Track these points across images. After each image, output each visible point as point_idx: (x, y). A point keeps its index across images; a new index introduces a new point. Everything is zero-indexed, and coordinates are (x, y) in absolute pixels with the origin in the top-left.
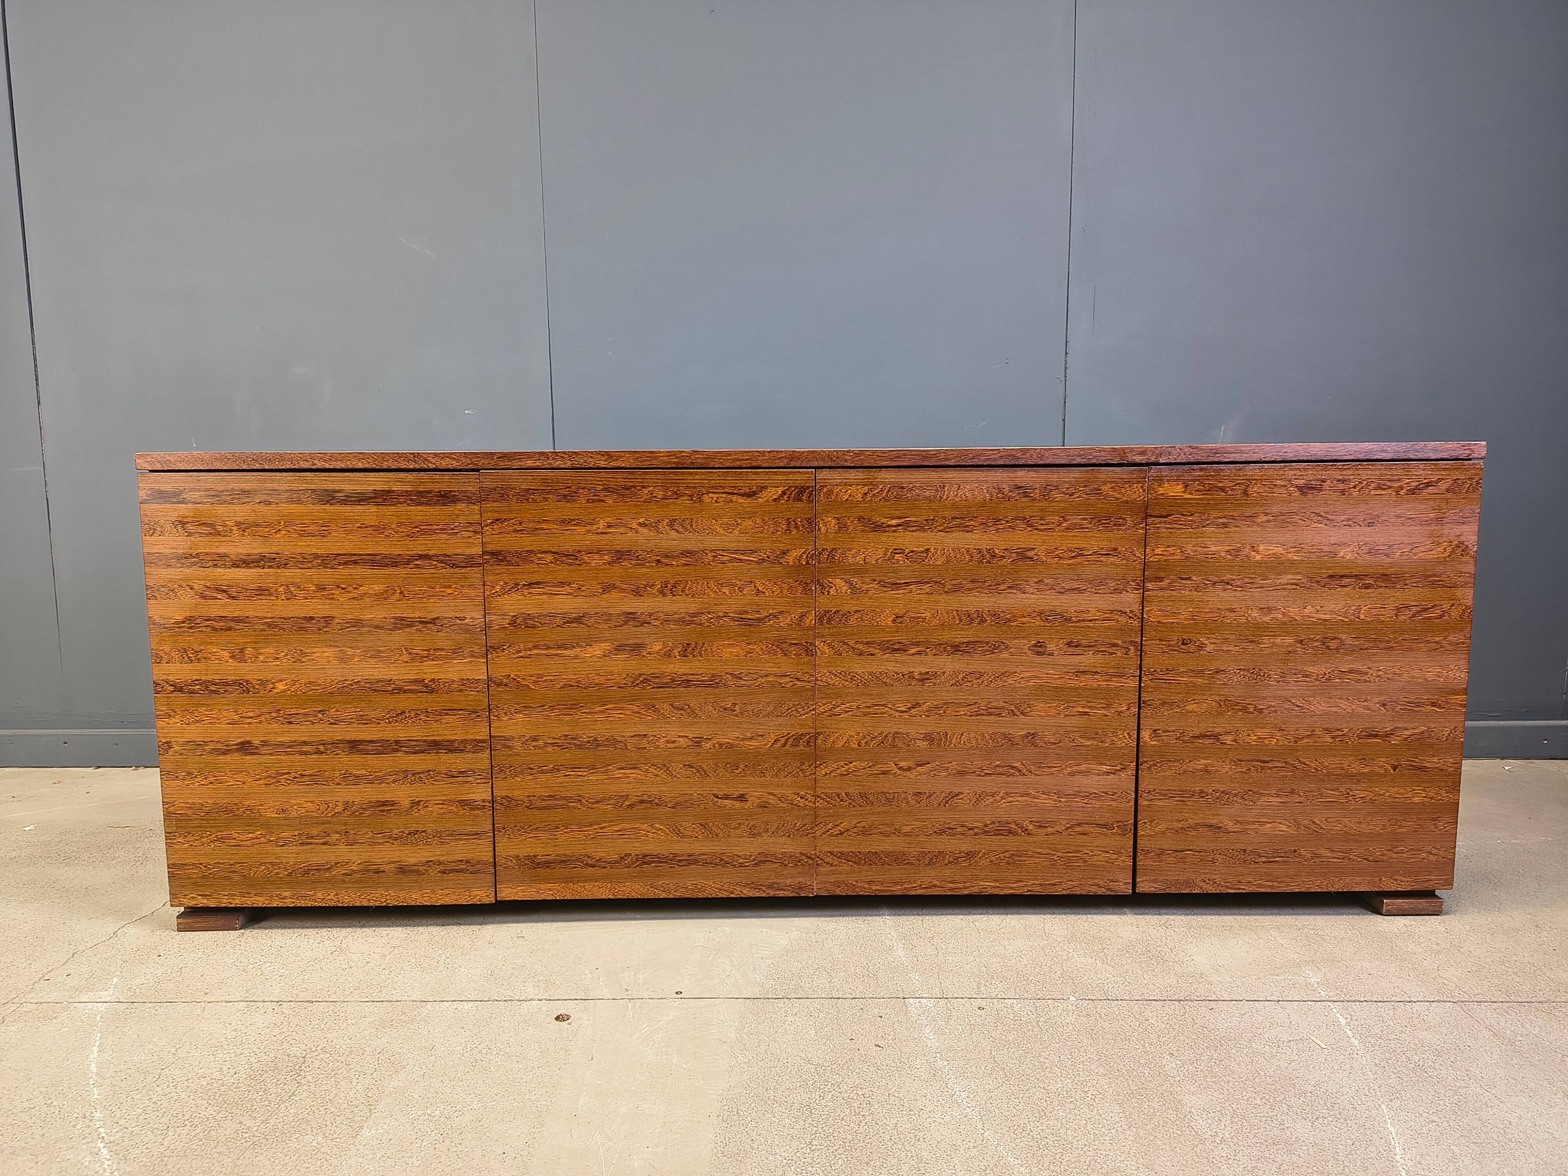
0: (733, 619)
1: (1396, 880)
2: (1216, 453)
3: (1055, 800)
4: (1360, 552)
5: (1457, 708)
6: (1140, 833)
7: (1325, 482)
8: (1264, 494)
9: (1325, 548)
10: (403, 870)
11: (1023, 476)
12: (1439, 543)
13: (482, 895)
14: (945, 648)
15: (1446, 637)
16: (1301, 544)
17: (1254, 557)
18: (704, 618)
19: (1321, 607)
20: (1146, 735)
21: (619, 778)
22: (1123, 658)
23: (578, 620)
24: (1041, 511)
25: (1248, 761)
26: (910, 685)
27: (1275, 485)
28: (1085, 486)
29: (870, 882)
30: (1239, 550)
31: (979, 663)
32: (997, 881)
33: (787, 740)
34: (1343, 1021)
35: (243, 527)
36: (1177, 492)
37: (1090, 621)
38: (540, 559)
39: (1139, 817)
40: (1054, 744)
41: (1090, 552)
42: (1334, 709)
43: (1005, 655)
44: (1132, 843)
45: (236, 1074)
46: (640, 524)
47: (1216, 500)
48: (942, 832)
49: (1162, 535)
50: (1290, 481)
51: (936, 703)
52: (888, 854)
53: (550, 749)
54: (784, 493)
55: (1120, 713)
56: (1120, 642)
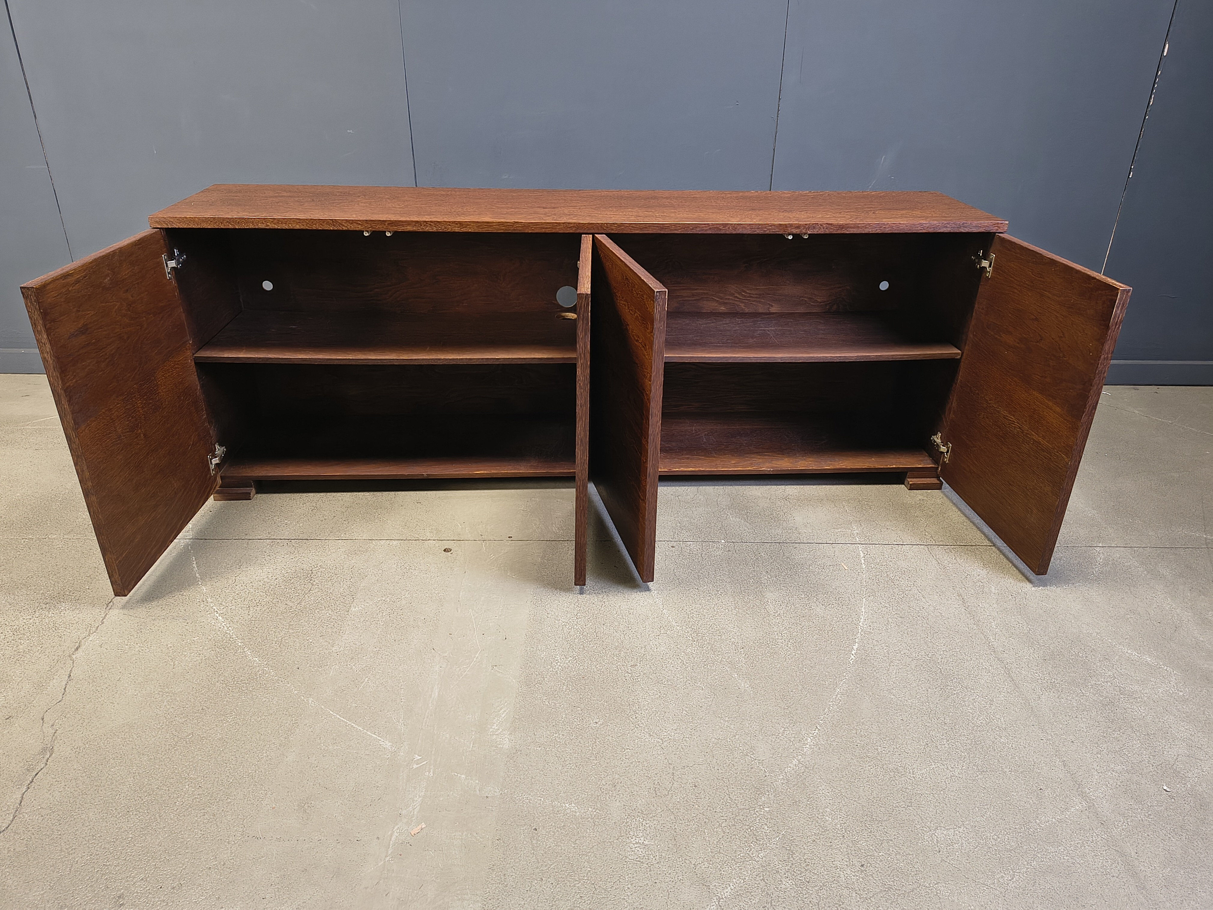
34: (862, 555)
45: (276, 579)
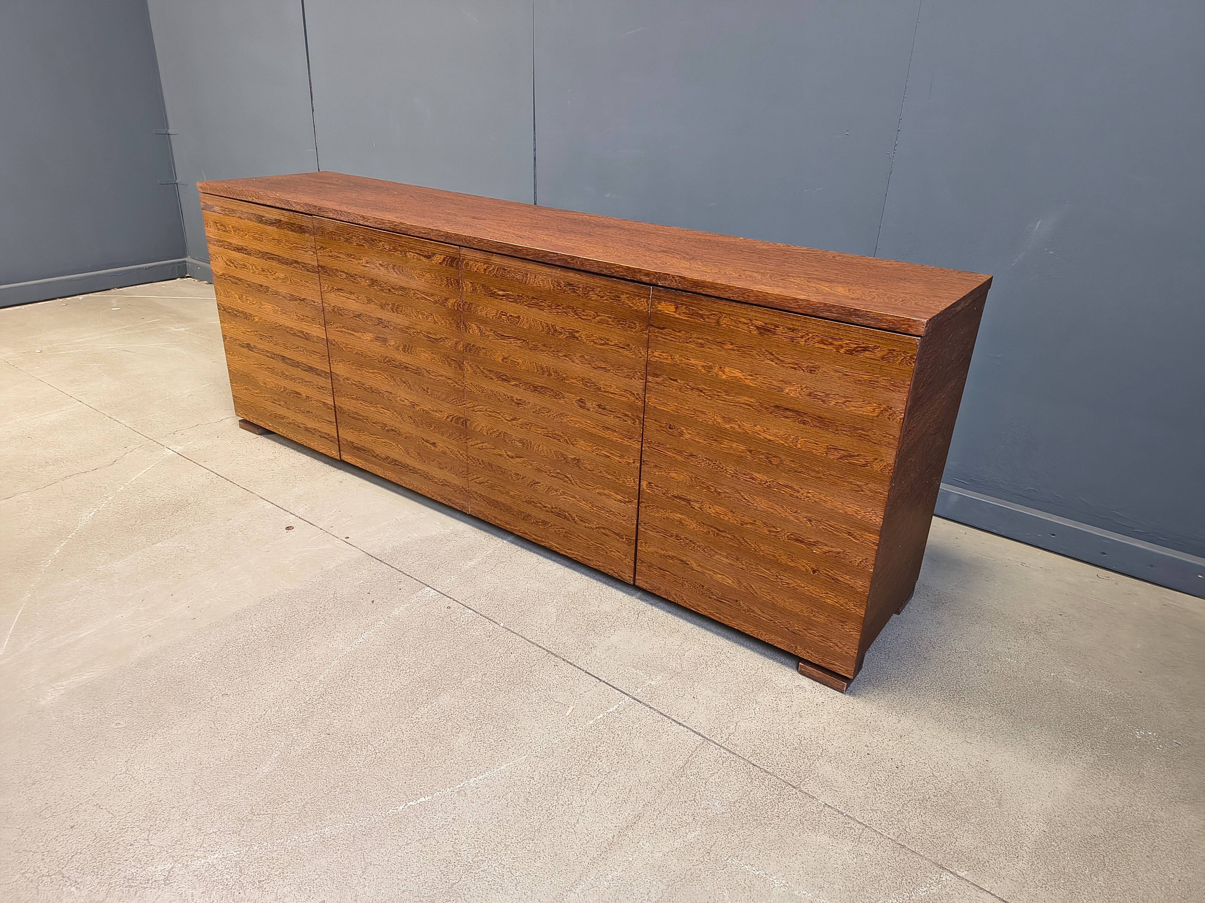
0: (424, 335)
1: (808, 652)
2: (697, 285)
3: (590, 507)
4: (803, 393)
5: (870, 544)
6: (639, 548)
7: (778, 327)
8: (732, 327)
9: (775, 383)
10: (307, 429)
11: (572, 276)
12: (869, 403)
13: (335, 454)
14: (529, 386)
15: (867, 484)
16: (756, 374)
17: (721, 376)
18: (411, 331)
19: (768, 429)
20: (644, 484)
21: (382, 413)
22: (631, 425)
23: (359, 316)
24: (584, 305)
25: (708, 525)
26: (511, 404)
27: (740, 322)
28: (610, 293)
29: (495, 517)
30: (711, 367)
31: (547, 402)
32: (558, 544)
33: (453, 418)
35: (236, 229)
36: (670, 311)
37: (612, 393)
38: (341, 275)
39: (639, 538)
40: (590, 470)
41: (613, 344)
42: (772, 511)
43: (562, 401)
44: (634, 552)
46: (380, 264)
47: (697, 323)
48: (529, 503)
49: (659, 342)
50: (751, 320)
51: (525, 421)
52: (504, 505)
53: (354, 387)
54: (444, 260)
55: (629, 464)
56: (630, 414)
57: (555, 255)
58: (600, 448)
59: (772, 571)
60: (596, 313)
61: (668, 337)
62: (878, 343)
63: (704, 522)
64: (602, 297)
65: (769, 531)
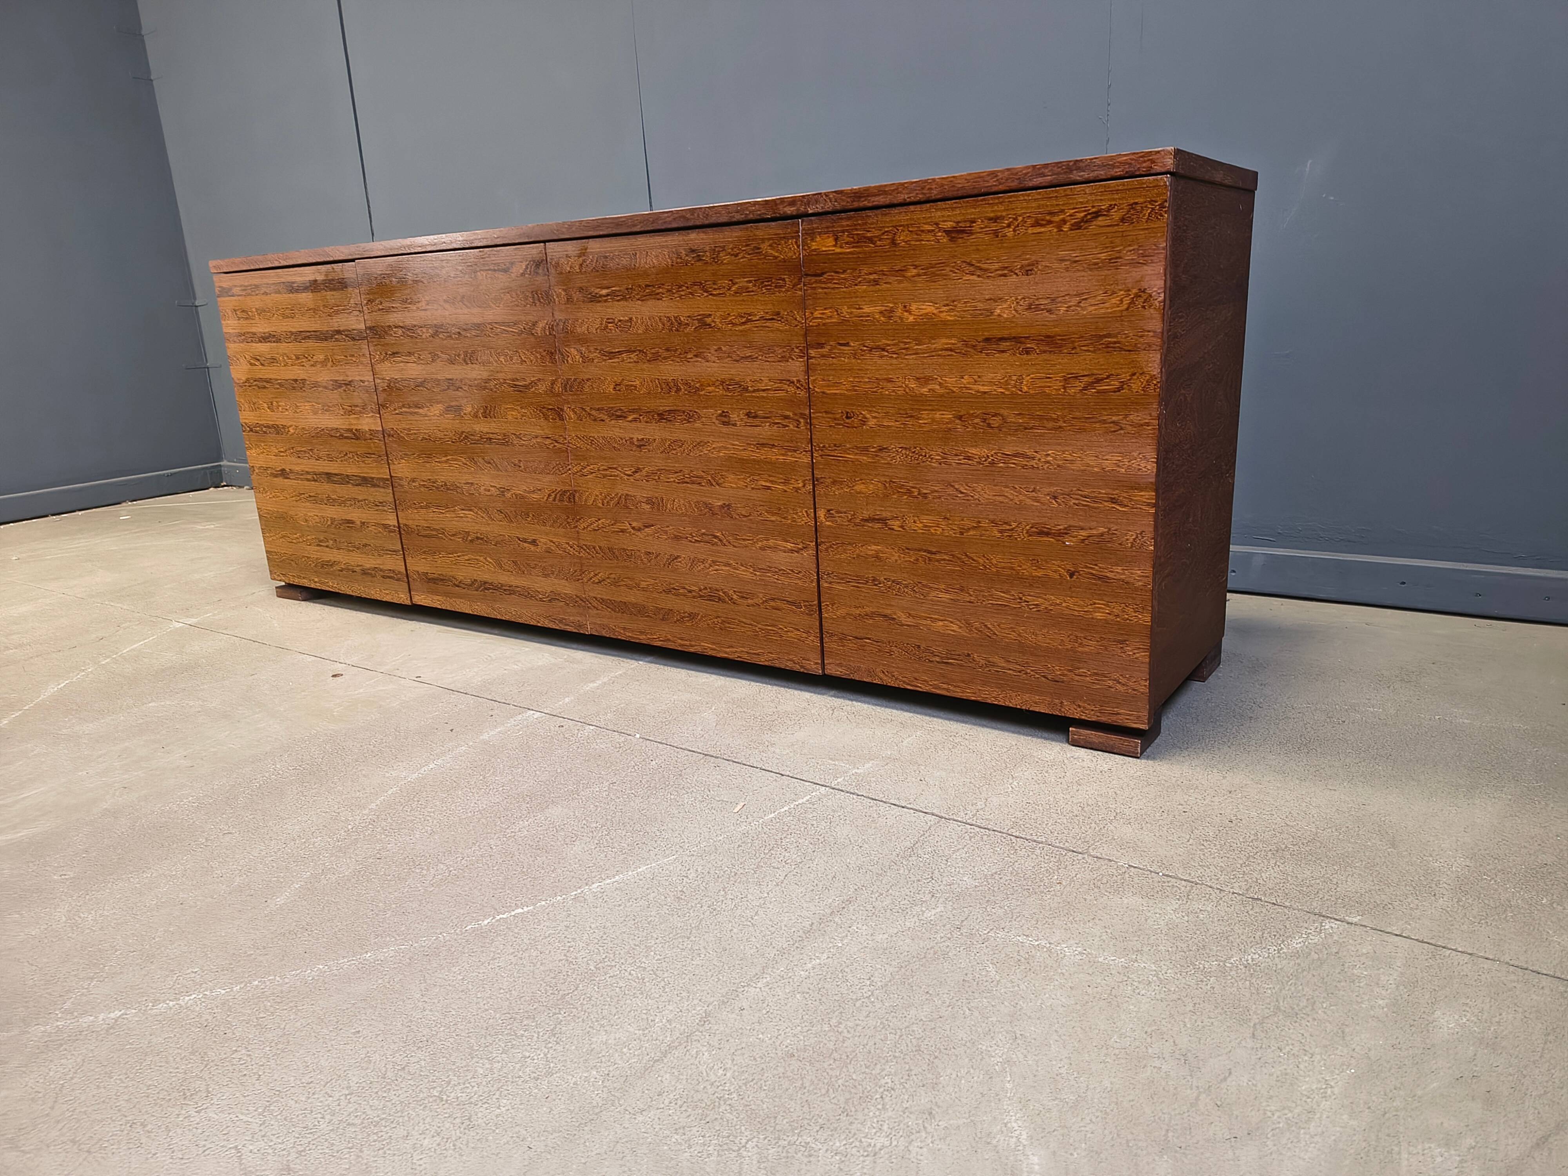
0: (509, 385)
1: (1079, 706)
2: (860, 197)
3: (752, 573)
4: (1020, 308)
5: (1144, 507)
6: (825, 615)
7: (975, 222)
8: (913, 243)
9: (980, 305)
10: (365, 572)
11: (695, 238)
12: (1114, 293)
13: (402, 598)
14: (653, 416)
15: (1126, 416)
16: (954, 301)
17: (908, 318)
18: (492, 384)
20: (821, 514)
21: (462, 517)
22: (794, 431)
23: (421, 384)
24: (713, 275)
25: (916, 550)
26: (632, 450)
27: (923, 231)
28: (747, 245)
29: (624, 629)
30: (892, 311)
31: (678, 431)
32: (713, 643)
33: (556, 495)
35: (259, 312)
36: (828, 247)
37: (764, 390)
38: (395, 333)
39: (822, 599)
40: (745, 516)
41: (758, 318)
42: (1001, 499)
43: (698, 425)
44: (818, 624)
47: (865, 253)
48: (668, 591)
49: (818, 296)
50: (937, 224)
51: (651, 469)
52: (634, 605)
53: (422, 489)
54: (526, 268)
55: (797, 490)
56: (791, 414)
57: (669, 214)
58: (756, 478)
59: (1013, 592)
60: (731, 280)
61: (829, 285)
62: (1114, 199)
63: (909, 546)
64: (736, 255)
65: (1001, 532)
